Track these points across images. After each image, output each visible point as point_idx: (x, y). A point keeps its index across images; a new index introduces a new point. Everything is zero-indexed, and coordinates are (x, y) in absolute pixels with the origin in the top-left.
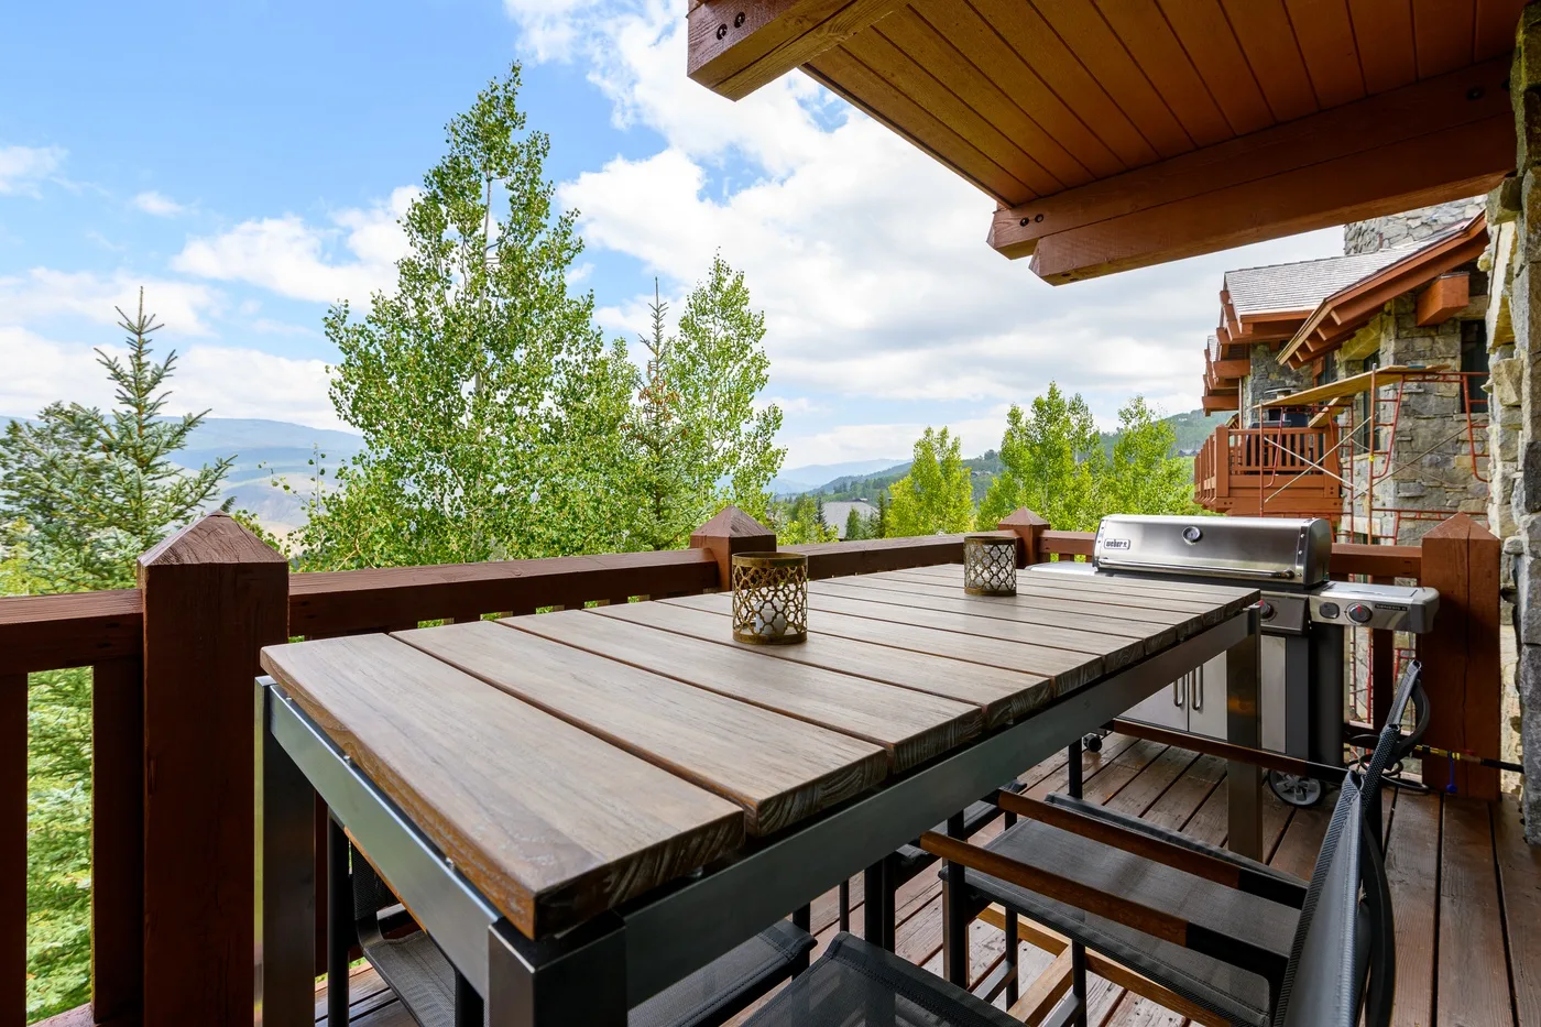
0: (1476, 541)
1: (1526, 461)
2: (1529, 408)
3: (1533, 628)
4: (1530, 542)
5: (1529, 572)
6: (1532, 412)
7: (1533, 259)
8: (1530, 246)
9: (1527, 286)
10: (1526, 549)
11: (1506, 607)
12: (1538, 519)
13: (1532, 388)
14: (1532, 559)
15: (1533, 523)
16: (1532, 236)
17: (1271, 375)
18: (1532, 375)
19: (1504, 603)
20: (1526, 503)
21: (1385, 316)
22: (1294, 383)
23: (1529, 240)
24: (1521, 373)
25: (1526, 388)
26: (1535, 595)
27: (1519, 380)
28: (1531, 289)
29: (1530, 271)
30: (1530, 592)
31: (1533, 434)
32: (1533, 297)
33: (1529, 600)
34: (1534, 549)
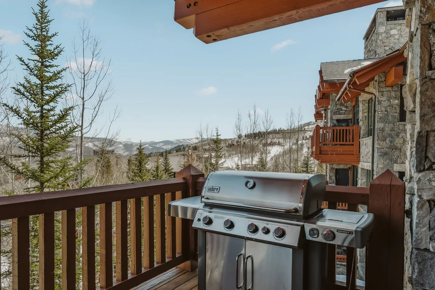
0: (394, 185)
1: (417, 142)
2: (419, 111)
3: (418, 240)
4: (418, 189)
5: (417, 207)
6: (421, 113)
7: (423, 23)
8: (422, 15)
9: (420, 39)
10: (416, 193)
11: (407, 220)
12: (422, 176)
13: (421, 99)
14: (419, 199)
15: (419, 178)
16: (423, 9)
17: (337, 106)
18: (421, 91)
19: (406, 219)
20: (416, 167)
21: (375, 82)
22: (345, 109)
23: (421, 11)
24: (416, 91)
25: (418, 100)
26: (419, 220)
27: (415, 95)
28: (421, 40)
29: (421, 30)
30: (417, 219)
31: (421, 126)
32: (422, 45)
33: (417, 223)
34: (420, 194)
